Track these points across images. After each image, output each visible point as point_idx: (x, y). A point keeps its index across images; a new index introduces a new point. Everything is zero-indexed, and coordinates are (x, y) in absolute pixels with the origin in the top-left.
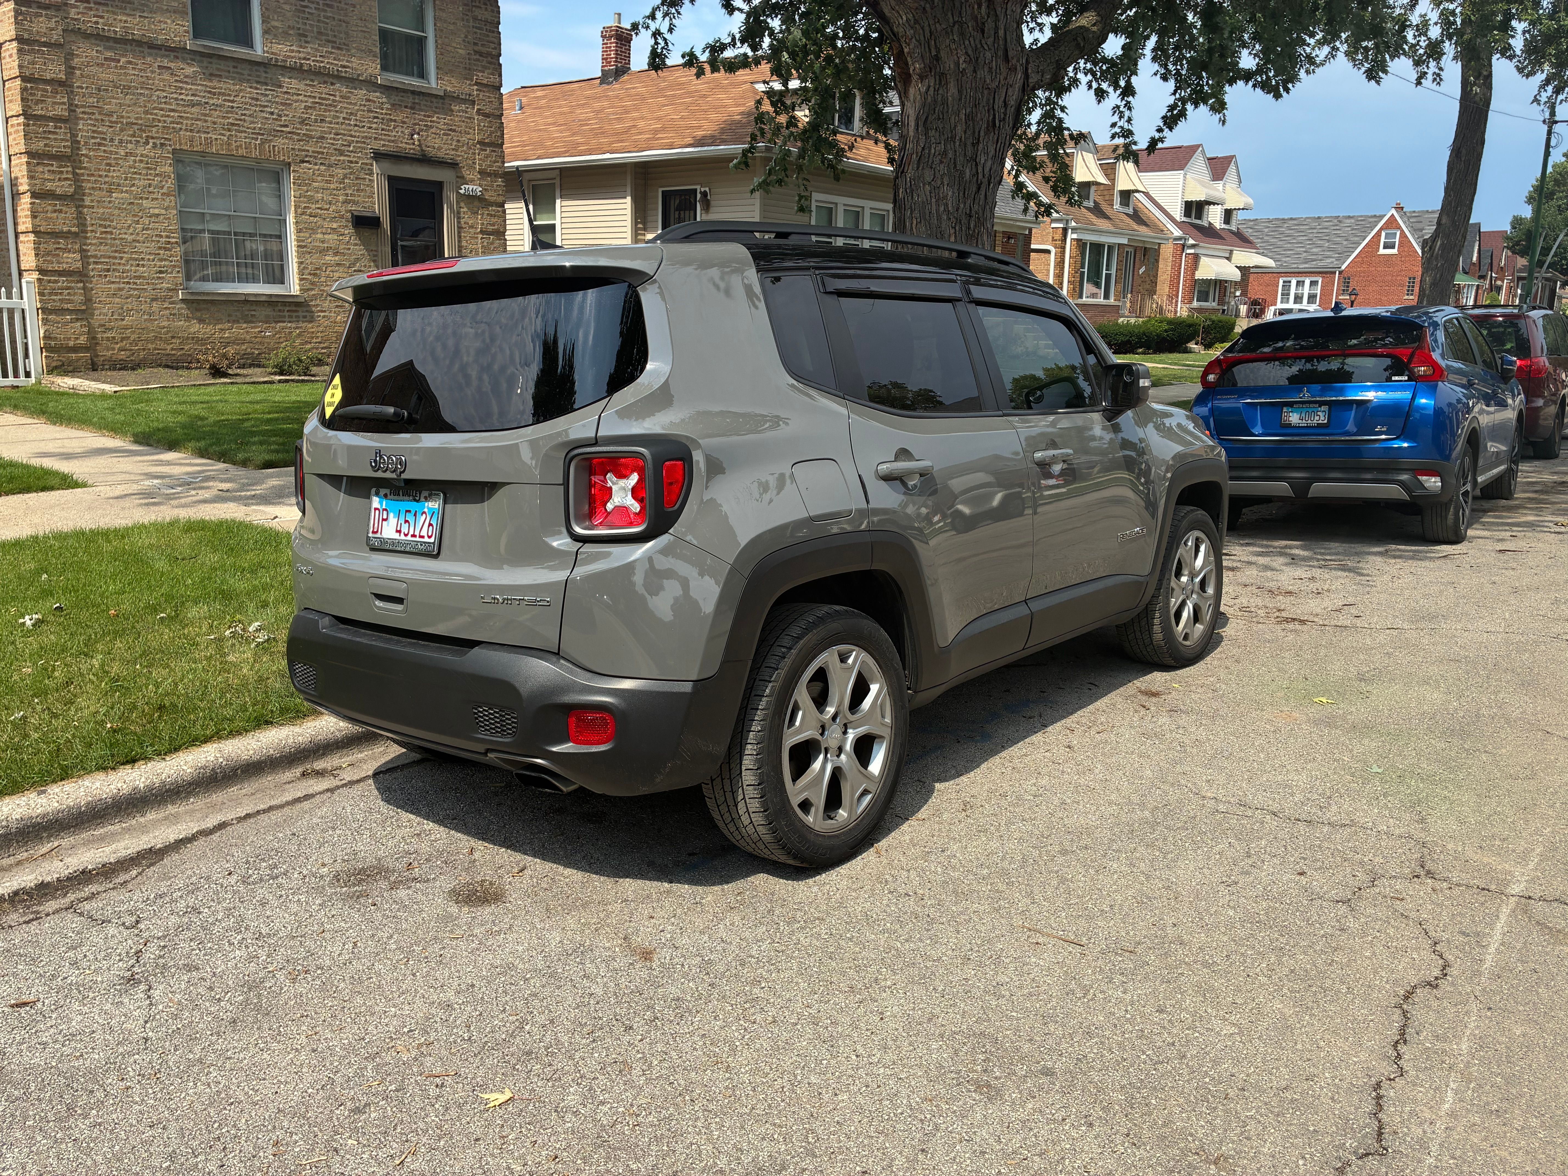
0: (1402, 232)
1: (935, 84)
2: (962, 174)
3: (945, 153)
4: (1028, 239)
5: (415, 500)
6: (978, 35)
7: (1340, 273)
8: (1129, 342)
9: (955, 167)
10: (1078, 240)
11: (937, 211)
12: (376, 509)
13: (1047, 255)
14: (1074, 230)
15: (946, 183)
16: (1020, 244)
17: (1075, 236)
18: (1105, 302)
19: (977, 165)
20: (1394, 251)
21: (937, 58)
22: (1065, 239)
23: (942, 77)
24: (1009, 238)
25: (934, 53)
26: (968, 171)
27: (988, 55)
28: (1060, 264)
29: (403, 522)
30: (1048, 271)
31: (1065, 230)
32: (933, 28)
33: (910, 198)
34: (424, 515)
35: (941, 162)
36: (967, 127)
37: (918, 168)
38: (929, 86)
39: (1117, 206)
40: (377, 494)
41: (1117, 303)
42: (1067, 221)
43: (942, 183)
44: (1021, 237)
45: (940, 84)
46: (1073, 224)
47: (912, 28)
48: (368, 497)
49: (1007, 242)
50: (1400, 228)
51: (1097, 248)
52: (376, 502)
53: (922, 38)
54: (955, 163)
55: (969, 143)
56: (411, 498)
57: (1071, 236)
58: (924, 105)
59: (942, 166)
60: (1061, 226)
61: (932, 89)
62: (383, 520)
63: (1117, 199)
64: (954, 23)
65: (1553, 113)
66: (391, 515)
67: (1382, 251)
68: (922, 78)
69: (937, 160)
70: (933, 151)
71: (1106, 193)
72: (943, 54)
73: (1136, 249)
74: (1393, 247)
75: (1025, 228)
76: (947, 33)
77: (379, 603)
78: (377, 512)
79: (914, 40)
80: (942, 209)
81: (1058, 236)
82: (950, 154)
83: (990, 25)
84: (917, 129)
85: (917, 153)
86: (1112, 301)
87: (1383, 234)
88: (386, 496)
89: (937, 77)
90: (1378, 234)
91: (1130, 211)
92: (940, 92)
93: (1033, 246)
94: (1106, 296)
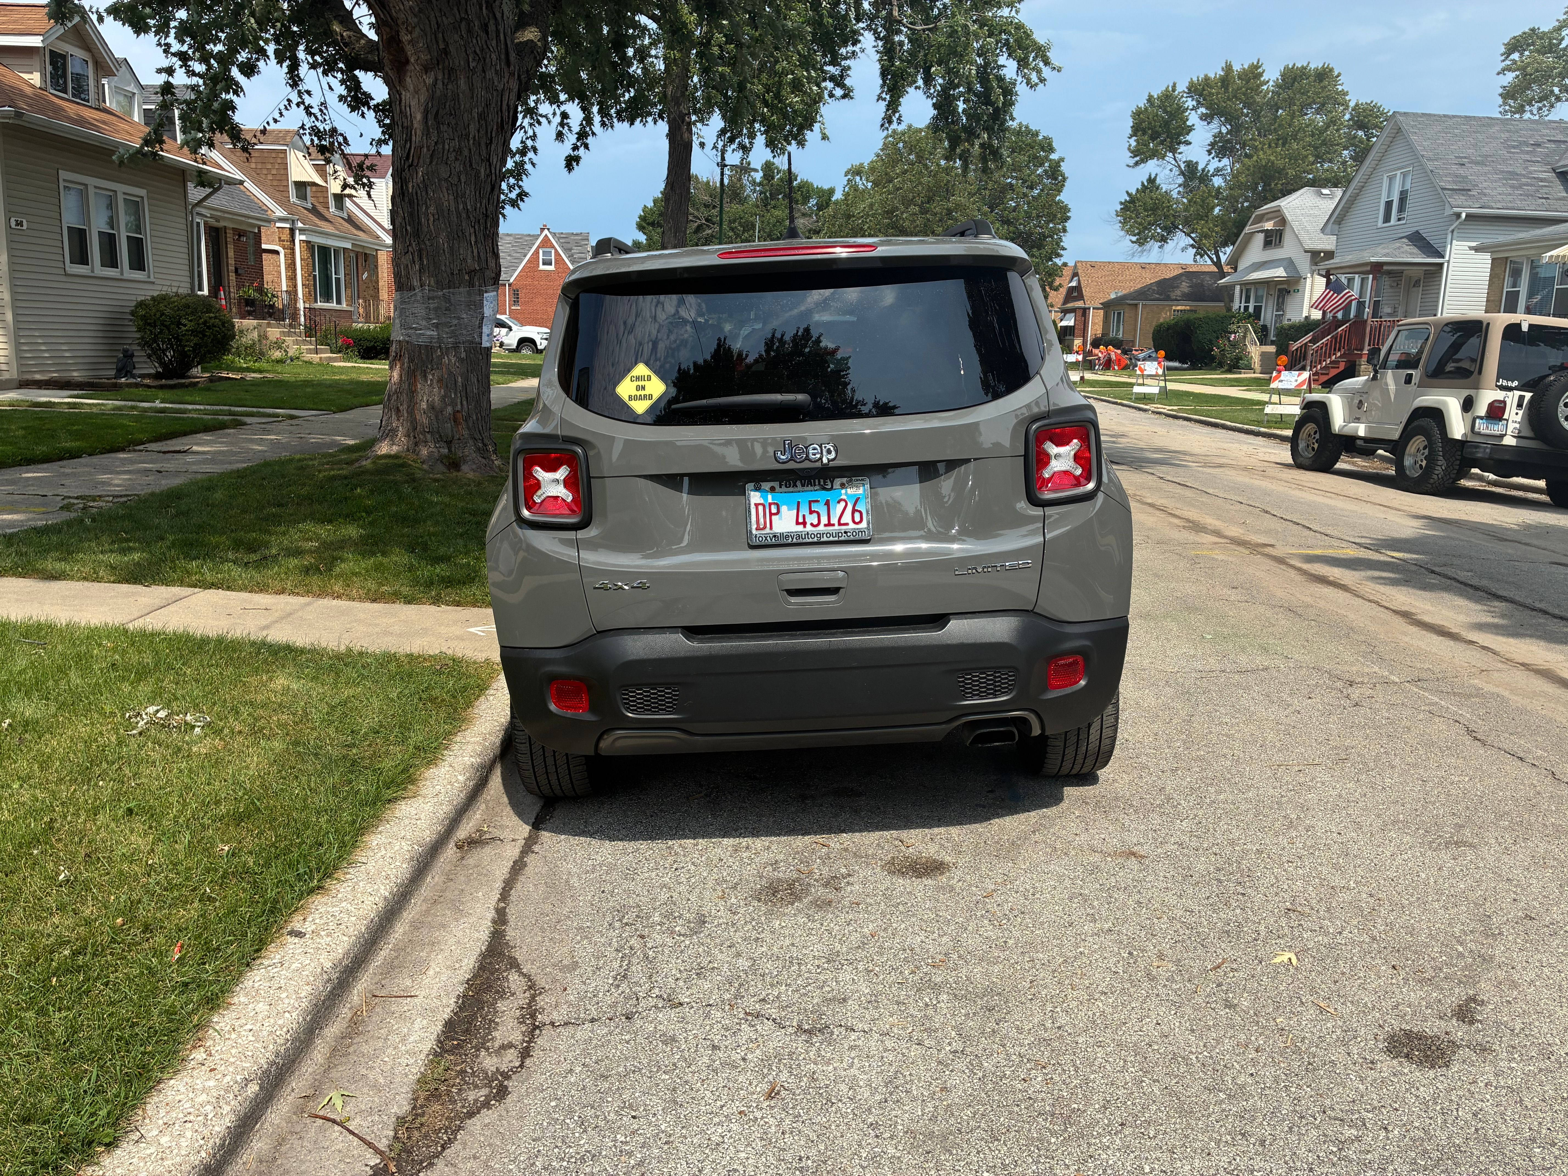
0: (556, 251)
1: (444, 78)
2: (478, 173)
3: (459, 151)
4: (258, 238)
5: (824, 489)
6: (484, 35)
7: (510, 285)
8: (374, 347)
9: (471, 165)
10: (308, 242)
11: (457, 208)
12: (757, 505)
13: (275, 256)
14: (302, 231)
15: (463, 180)
16: (252, 242)
17: (303, 238)
18: (338, 307)
19: (490, 165)
20: (552, 268)
21: (446, 52)
22: (293, 241)
23: (451, 73)
24: (240, 236)
25: (442, 46)
26: (482, 170)
27: (494, 56)
28: (291, 266)
29: (807, 513)
30: (280, 273)
31: (292, 231)
32: (439, 20)
33: (424, 193)
34: (843, 504)
35: (457, 159)
36: (480, 126)
37: (431, 162)
38: (436, 79)
39: (332, 209)
40: (757, 489)
41: (349, 308)
42: (293, 221)
43: (460, 180)
44: (251, 236)
45: (449, 78)
46: (300, 225)
47: (415, 16)
48: (743, 492)
49: (238, 240)
50: (553, 247)
51: (324, 251)
52: (755, 497)
53: (428, 29)
54: (470, 161)
55: (483, 142)
56: (817, 487)
57: (299, 237)
58: (432, 98)
59: (458, 163)
60: (288, 226)
61: (440, 84)
62: (771, 514)
63: (331, 202)
64: (462, 19)
65: (723, 159)
66: (784, 509)
67: (542, 267)
68: (426, 69)
69: (452, 156)
70: (447, 147)
71: (319, 194)
72: (452, 49)
73: (357, 254)
74: (550, 264)
75: (254, 226)
76: (454, 28)
77: (793, 600)
78: (761, 508)
79: (417, 29)
80: (461, 207)
81: (286, 236)
82: (466, 152)
83: (492, 27)
84: (426, 122)
85: (428, 147)
86: (344, 306)
87: (541, 252)
88: (773, 489)
89: (446, 71)
90: (537, 252)
91: (345, 216)
92: (450, 87)
93: (264, 246)
94: (339, 302)
